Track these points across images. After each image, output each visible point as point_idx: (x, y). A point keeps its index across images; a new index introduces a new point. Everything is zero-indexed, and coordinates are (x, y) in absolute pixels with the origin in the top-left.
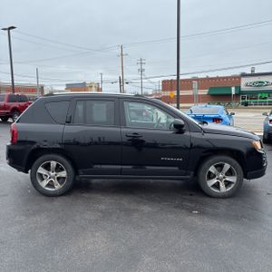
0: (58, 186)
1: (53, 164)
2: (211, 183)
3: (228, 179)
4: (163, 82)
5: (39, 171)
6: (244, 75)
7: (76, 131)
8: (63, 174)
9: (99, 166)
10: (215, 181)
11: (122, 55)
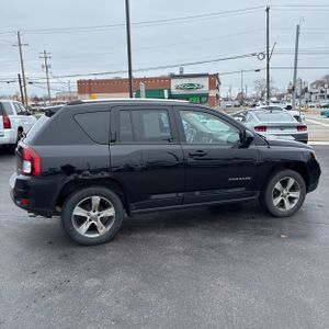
0: (103, 230)
1: (96, 200)
2: (277, 201)
3: (291, 195)
4: (79, 82)
5: (75, 213)
6: (173, 76)
7: (127, 153)
8: (110, 212)
9: (157, 196)
10: (280, 199)
11: (20, 45)
